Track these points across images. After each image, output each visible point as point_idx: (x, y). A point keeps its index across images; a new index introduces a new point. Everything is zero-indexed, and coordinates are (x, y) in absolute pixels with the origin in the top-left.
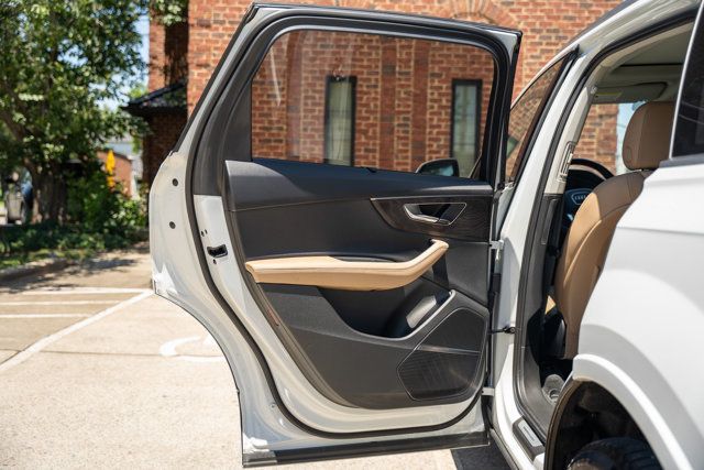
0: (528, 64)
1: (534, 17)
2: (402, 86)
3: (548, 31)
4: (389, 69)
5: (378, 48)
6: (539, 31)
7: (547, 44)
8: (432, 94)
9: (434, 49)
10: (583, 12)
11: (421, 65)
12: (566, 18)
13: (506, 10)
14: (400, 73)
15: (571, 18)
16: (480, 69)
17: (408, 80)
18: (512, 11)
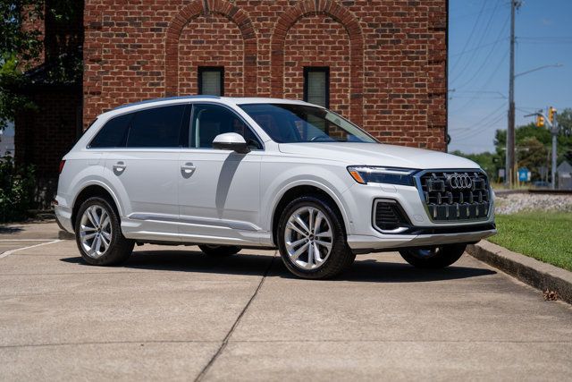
0: (367, 53)
1: (370, 14)
2: (262, 74)
3: (383, 25)
4: (251, 60)
5: (241, 42)
6: (376, 26)
7: (383, 36)
8: (287, 80)
9: (288, 42)
10: (412, 9)
11: (277, 55)
12: (397, 14)
13: (347, 9)
14: (260, 63)
15: (402, 14)
16: (327, 58)
17: (267, 68)
18: (352, 9)
